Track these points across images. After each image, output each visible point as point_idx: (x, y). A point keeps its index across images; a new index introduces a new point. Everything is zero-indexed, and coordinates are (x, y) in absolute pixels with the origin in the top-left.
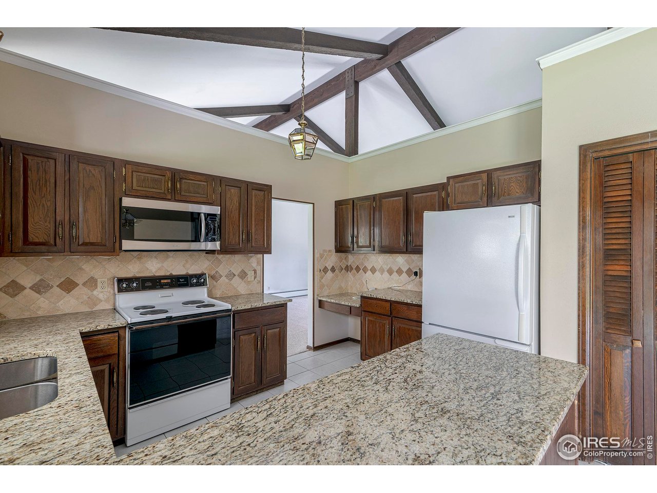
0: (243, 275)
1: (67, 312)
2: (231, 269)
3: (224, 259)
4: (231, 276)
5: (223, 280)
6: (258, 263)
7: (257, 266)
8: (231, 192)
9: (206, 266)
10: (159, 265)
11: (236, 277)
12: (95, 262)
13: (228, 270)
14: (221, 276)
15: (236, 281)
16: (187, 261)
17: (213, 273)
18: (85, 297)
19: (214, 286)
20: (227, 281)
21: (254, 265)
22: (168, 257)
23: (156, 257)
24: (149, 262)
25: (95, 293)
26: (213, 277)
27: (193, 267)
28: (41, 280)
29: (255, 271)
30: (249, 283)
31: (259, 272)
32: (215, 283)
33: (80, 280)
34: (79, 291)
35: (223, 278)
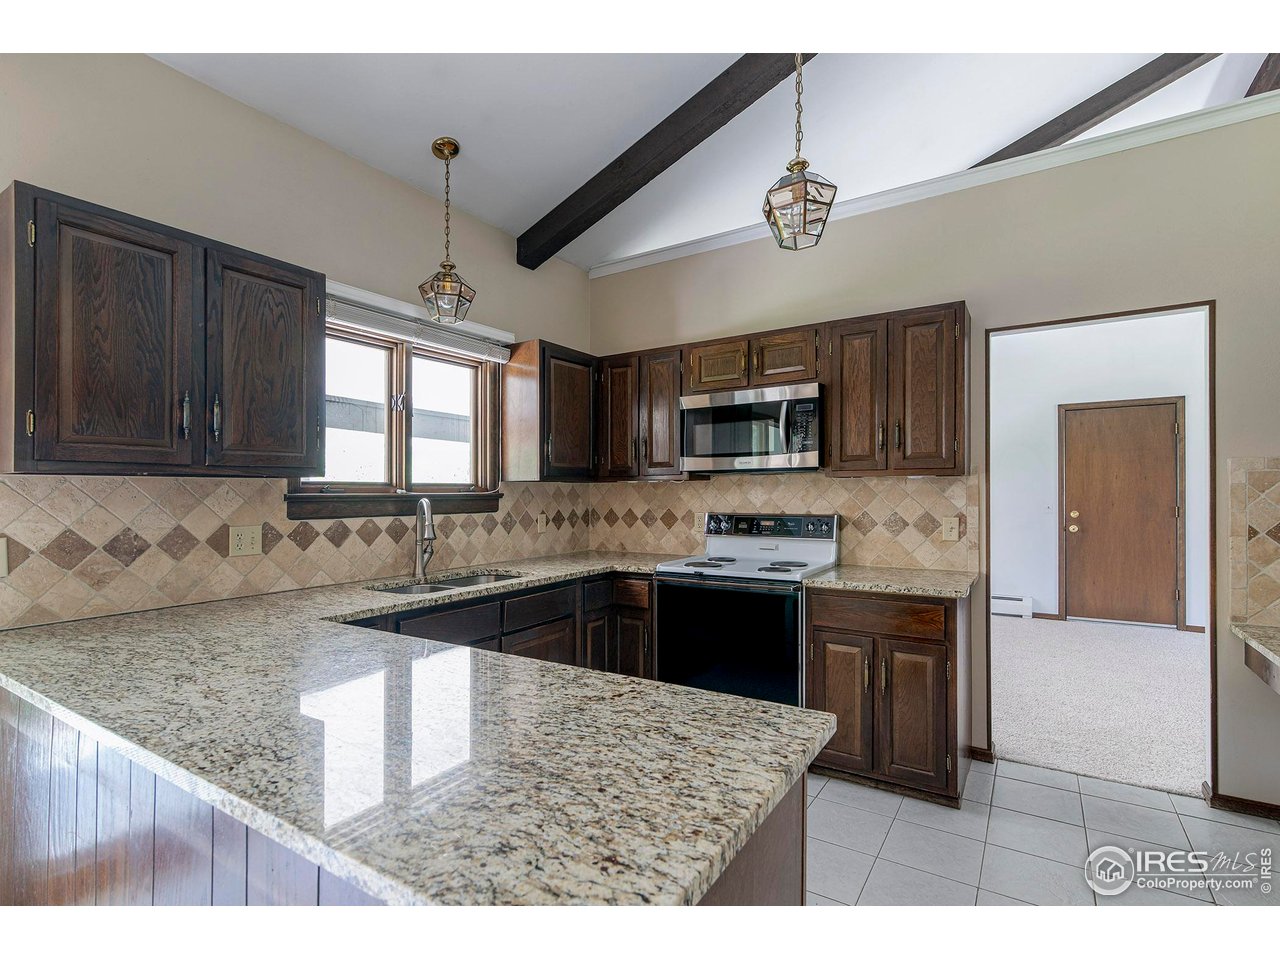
0: (928, 525)
1: (669, 552)
2: (897, 510)
3: (881, 488)
4: (898, 524)
5: (880, 531)
6: (970, 499)
7: (967, 505)
8: (853, 347)
9: (842, 500)
10: (765, 497)
11: (910, 529)
12: (692, 490)
13: (890, 513)
14: (874, 524)
15: (910, 537)
16: (808, 491)
17: (856, 515)
18: (684, 536)
19: (860, 543)
20: (888, 534)
21: (960, 503)
22: (777, 484)
23: (761, 484)
24: (753, 492)
25: (693, 531)
26: (857, 525)
27: (817, 502)
28: (649, 510)
29: (962, 519)
30: (944, 544)
31: (972, 522)
32: (861, 536)
33: (679, 514)
34: (679, 527)
35: (880, 529)
